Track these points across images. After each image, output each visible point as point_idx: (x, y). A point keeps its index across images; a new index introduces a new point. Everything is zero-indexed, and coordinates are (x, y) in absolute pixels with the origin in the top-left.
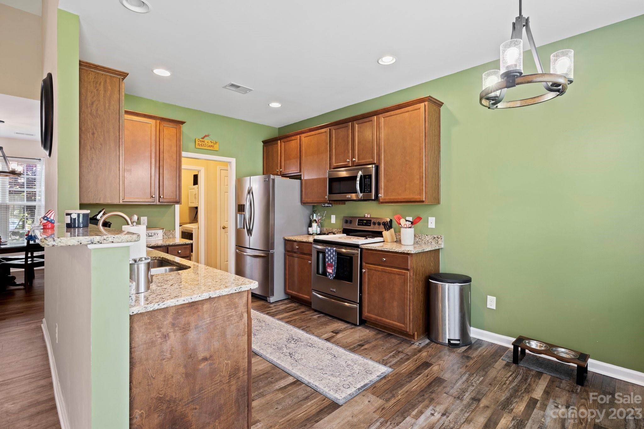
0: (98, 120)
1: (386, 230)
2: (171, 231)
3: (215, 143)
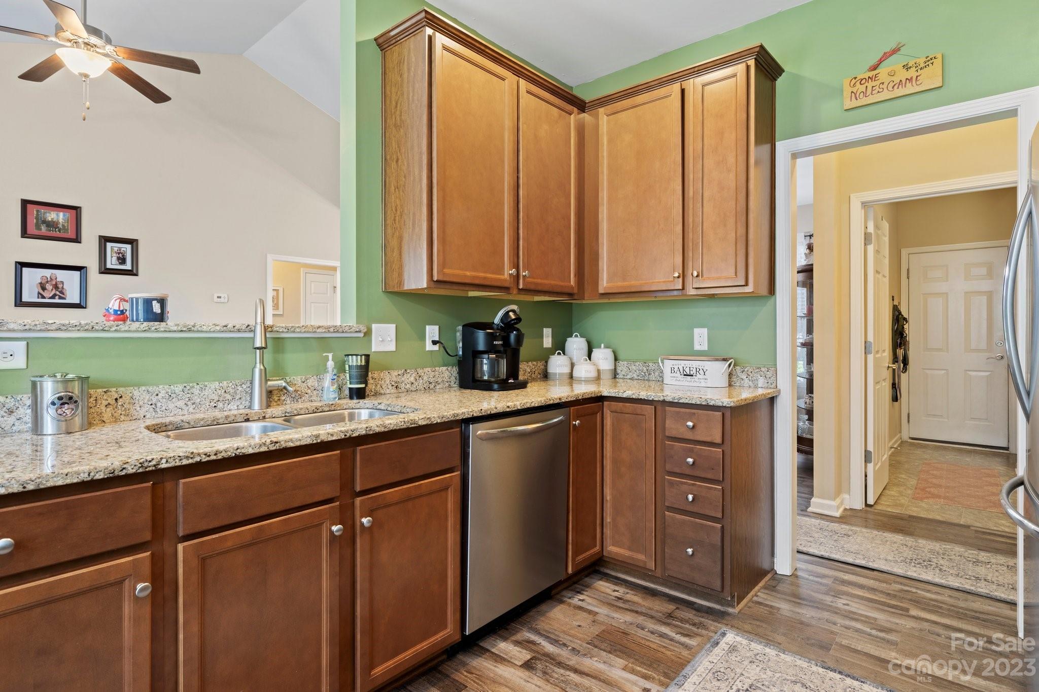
0: (402, 132)
2: (763, 369)
3: (922, 65)
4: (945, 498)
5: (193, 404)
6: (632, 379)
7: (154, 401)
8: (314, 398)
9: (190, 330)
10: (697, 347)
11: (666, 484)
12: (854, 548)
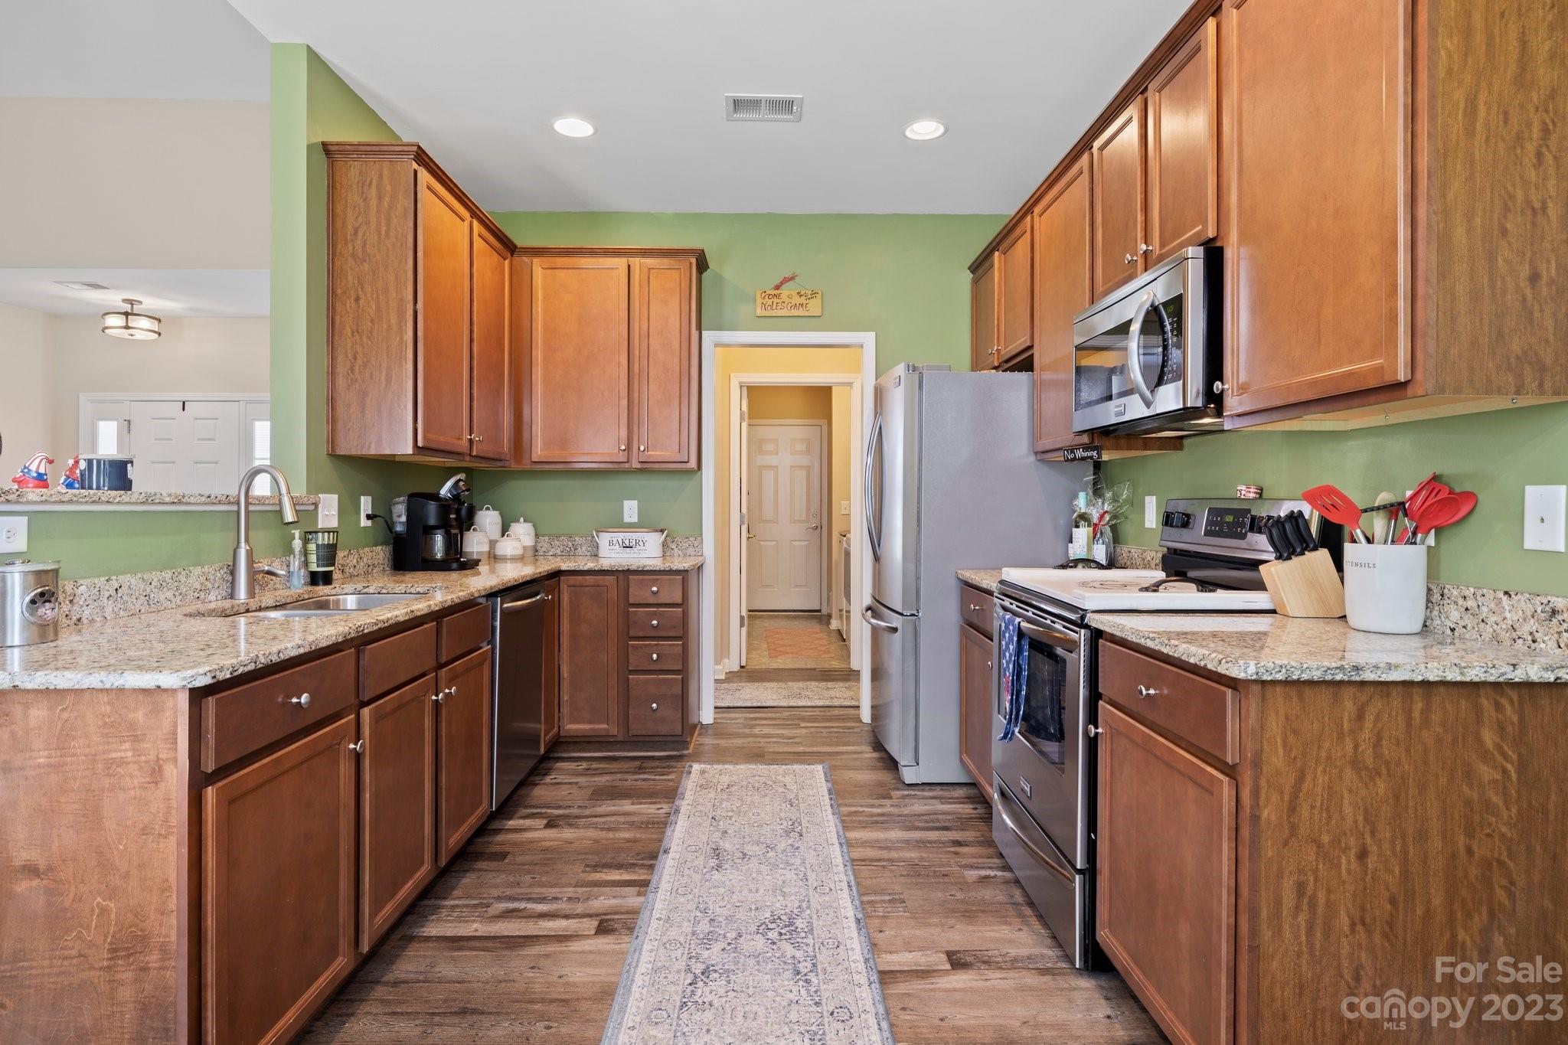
0: (366, 267)
1: (1278, 558)
2: (691, 539)
3: (809, 296)
4: (792, 653)
5: (180, 594)
6: (554, 555)
7: (148, 593)
8: (277, 586)
9: (180, 503)
10: (627, 519)
11: (630, 649)
12: (748, 696)
